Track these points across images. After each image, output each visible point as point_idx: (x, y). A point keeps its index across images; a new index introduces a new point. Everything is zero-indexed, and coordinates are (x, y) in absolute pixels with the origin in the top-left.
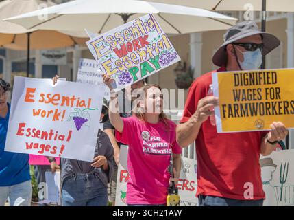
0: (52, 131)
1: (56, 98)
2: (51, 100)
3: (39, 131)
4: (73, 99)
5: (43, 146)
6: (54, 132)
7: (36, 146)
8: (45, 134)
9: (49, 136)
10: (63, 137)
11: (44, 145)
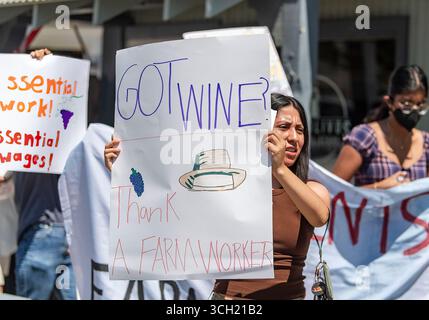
0: (38, 132)
1: (38, 81)
2: (30, 86)
3: (18, 134)
4: (60, 83)
5: (28, 157)
6: (41, 134)
7: (18, 157)
8: (28, 138)
9: (35, 141)
10: (52, 140)
11: (30, 156)
